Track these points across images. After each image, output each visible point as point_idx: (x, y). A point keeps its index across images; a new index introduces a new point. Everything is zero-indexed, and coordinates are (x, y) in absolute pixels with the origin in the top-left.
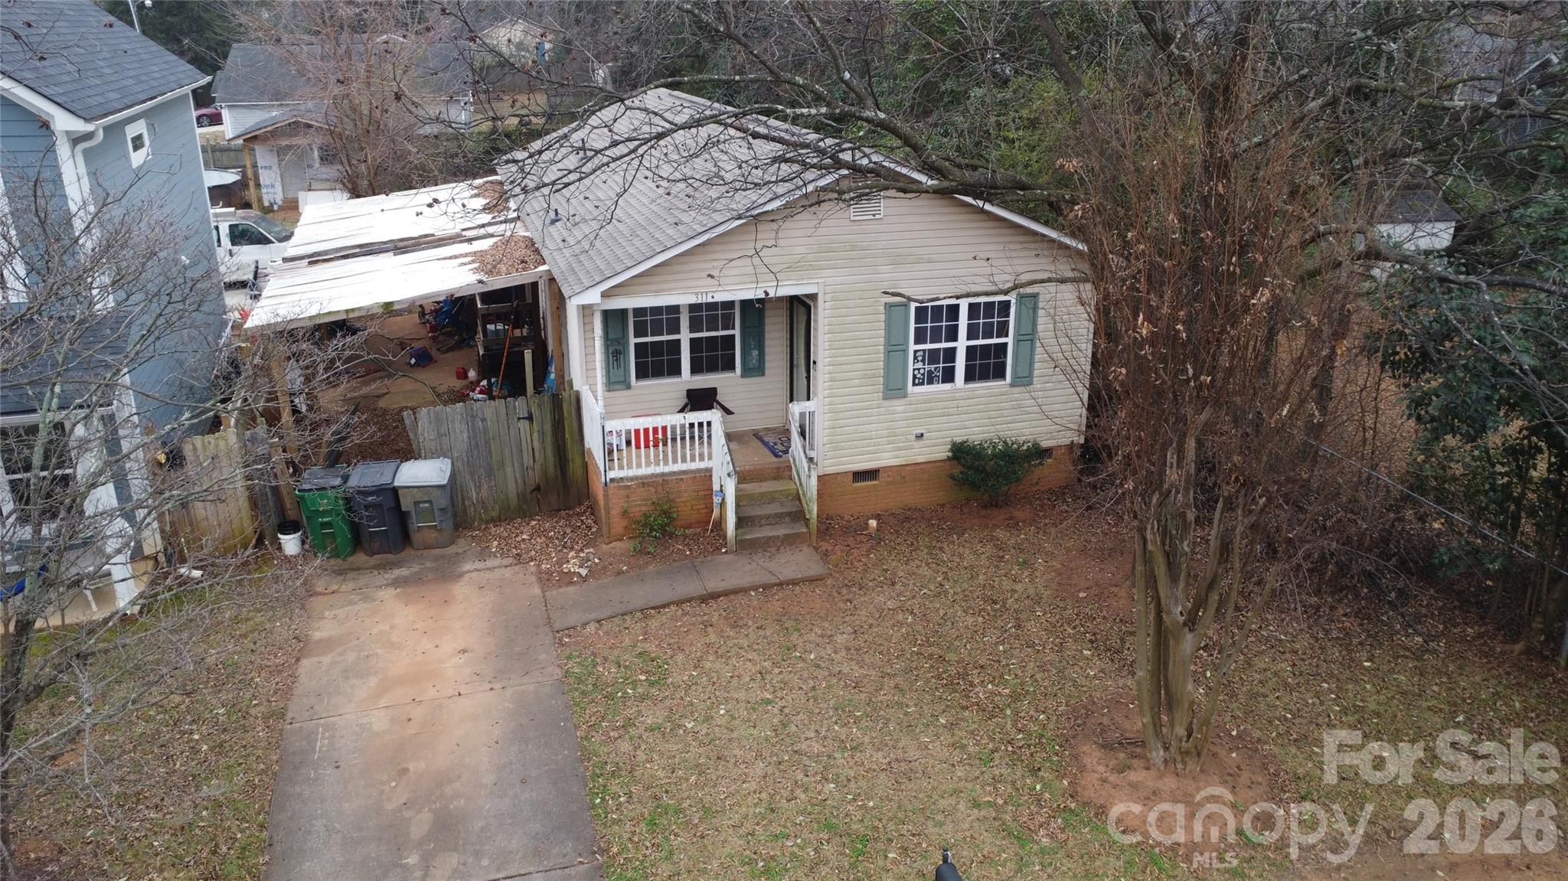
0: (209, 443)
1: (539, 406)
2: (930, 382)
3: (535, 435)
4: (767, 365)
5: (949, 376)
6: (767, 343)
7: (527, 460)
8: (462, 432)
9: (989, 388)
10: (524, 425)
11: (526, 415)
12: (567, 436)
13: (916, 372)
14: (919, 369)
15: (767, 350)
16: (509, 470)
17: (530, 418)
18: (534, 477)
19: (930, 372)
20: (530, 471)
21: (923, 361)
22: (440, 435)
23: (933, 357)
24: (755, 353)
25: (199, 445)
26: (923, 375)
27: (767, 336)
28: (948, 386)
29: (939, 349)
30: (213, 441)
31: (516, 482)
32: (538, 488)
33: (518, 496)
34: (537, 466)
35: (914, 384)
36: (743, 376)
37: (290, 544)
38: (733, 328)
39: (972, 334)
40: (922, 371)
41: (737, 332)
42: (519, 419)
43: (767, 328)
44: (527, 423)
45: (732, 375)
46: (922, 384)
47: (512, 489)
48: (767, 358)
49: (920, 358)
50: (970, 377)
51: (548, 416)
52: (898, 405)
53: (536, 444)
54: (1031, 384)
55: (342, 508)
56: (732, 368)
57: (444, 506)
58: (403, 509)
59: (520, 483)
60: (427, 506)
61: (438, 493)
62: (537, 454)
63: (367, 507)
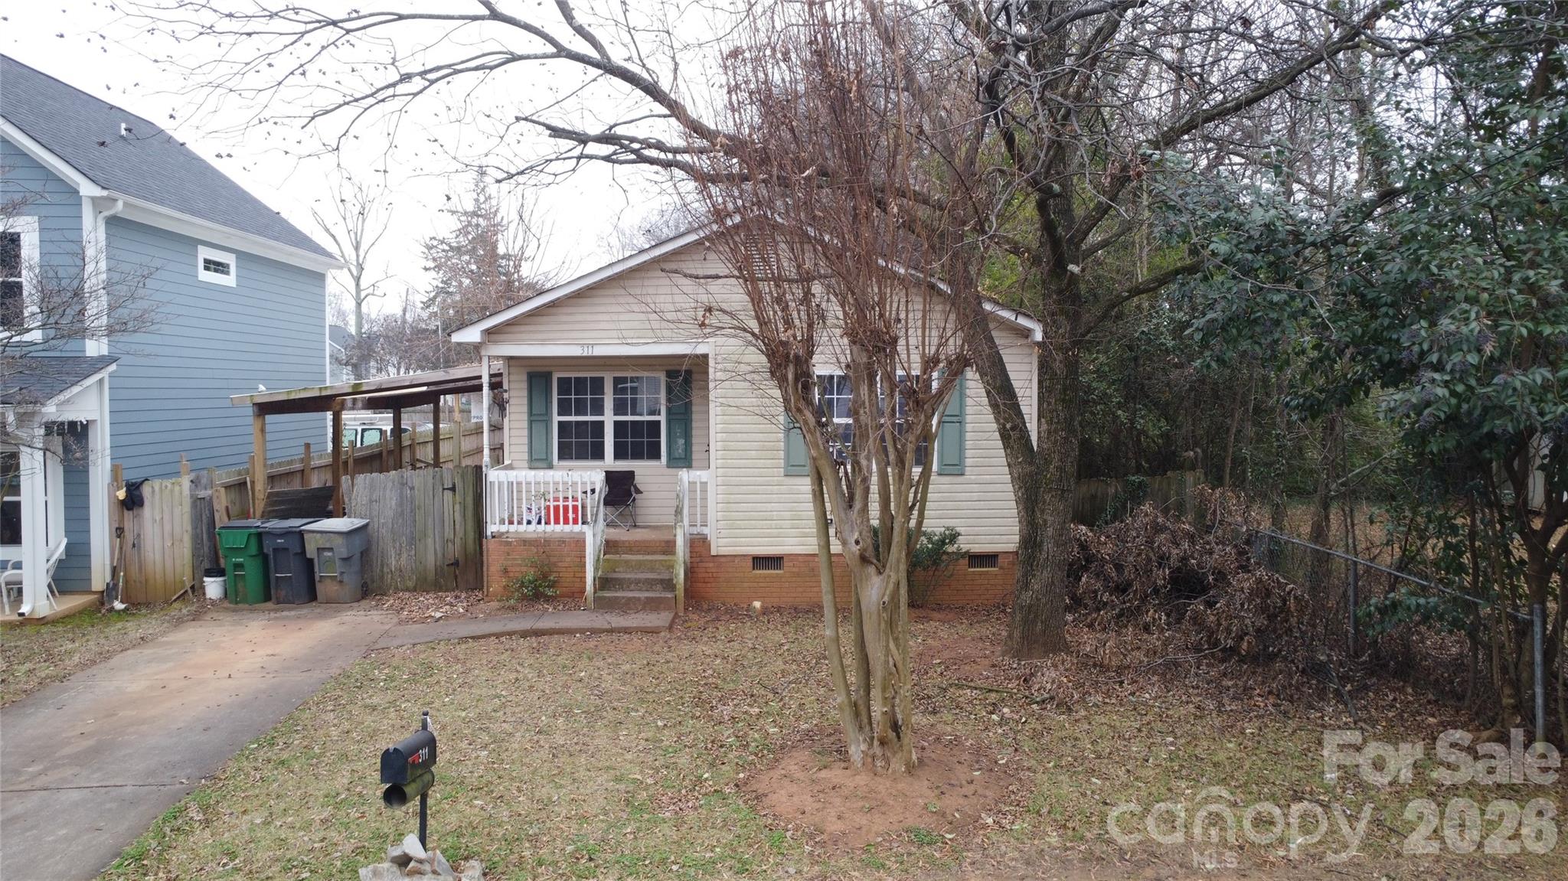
0: (166, 487)
1: (462, 477)
3: (457, 507)
4: (694, 456)
7: (448, 533)
8: (391, 499)
10: (448, 494)
11: (450, 486)
15: (694, 440)
16: (430, 541)
17: (453, 489)
18: (454, 551)
20: (450, 544)
22: (371, 501)
24: (681, 441)
25: (157, 488)
27: (694, 425)
30: (169, 486)
31: (436, 554)
32: (456, 564)
33: (436, 569)
34: (458, 541)
36: (668, 466)
37: (213, 587)
38: (659, 414)
41: (662, 418)
42: (444, 489)
43: (694, 416)
44: (450, 493)
45: (658, 464)
47: (430, 560)
48: (694, 448)
51: (470, 488)
52: (802, 484)
53: (458, 515)
54: (962, 475)
55: (253, 549)
56: (658, 456)
57: (345, 556)
58: (308, 556)
59: (440, 555)
60: (330, 554)
61: (339, 541)
62: (457, 527)
63: (275, 550)
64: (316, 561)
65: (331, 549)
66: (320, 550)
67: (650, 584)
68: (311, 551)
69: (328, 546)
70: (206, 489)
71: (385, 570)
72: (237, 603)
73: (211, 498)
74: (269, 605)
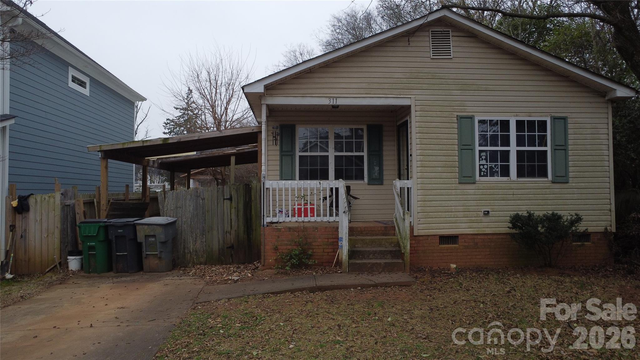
0: (45, 199)
1: (237, 191)
2: (492, 175)
3: (233, 210)
4: (385, 178)
5: (505, 172)
6: (385, 163)
7: (227, 227)
8: (190, 206)
9: (536, 182)
10: (227, 203)
11: (228, 197)
12: (253, 213)
13: (482, 167)
14: (483, 165)
15: (384, 168)
16: (215, 232)
17: (230, 199)
18: (231, 238)
19: (491, 168)
20: (228, 234)
21: (486, 159)
22: (177, 208)
23: (493, 156)
24: (377, 168)
25: (39, 200)
26: (487, 169)
27: (384, 158)
28: (505, 179)
29: (497, 151)
30: (47, 198)
31: (219, 242)
32: (232, 247)
33: (219, 250)
34: (233, 232)
35: (480, 176)
36: (369, 184)
37: (74, 263)
38: (363, 151)
39: (520, 141)
40: (486, 167)
41: (365, 154)
42: (224, 199)
43: (384, 153)
44: (228, 202)
45: (362, 182)
46: (486, 176)
47: (216, 246)
48: (385, 173)
49: (484, 157)
50: (520, 174)
51: (242, 198)
52: (470, 189)
53: (233, 217)
54: (567, 183)
55: (102, 237)
56: (362, 178)
57: (163, 240)
58: (139, 240)
59: (221, 242)
60: (153, 239)
61: (160, 230)
62: (233, 223)
63: (116, 237)
64: (144, 244)
65: (154, 236)
66: (147, 237)
67: (383, 254)
68: (141, 237)
69: (152, 234)
70: (71, 199)
71: (186, 251)
72: (89, 273)
73: (74, 205)
74: (112, 274)
